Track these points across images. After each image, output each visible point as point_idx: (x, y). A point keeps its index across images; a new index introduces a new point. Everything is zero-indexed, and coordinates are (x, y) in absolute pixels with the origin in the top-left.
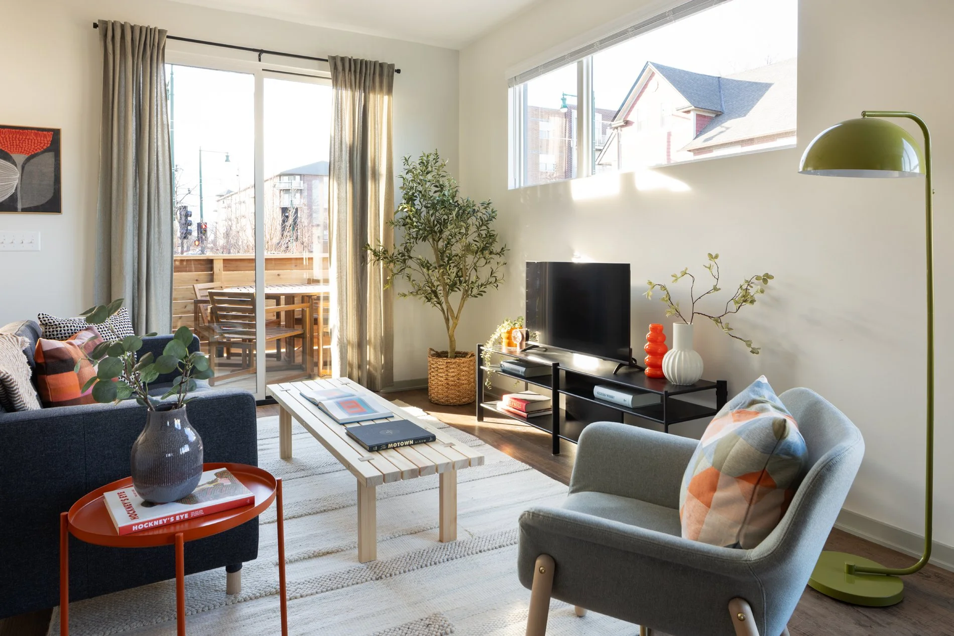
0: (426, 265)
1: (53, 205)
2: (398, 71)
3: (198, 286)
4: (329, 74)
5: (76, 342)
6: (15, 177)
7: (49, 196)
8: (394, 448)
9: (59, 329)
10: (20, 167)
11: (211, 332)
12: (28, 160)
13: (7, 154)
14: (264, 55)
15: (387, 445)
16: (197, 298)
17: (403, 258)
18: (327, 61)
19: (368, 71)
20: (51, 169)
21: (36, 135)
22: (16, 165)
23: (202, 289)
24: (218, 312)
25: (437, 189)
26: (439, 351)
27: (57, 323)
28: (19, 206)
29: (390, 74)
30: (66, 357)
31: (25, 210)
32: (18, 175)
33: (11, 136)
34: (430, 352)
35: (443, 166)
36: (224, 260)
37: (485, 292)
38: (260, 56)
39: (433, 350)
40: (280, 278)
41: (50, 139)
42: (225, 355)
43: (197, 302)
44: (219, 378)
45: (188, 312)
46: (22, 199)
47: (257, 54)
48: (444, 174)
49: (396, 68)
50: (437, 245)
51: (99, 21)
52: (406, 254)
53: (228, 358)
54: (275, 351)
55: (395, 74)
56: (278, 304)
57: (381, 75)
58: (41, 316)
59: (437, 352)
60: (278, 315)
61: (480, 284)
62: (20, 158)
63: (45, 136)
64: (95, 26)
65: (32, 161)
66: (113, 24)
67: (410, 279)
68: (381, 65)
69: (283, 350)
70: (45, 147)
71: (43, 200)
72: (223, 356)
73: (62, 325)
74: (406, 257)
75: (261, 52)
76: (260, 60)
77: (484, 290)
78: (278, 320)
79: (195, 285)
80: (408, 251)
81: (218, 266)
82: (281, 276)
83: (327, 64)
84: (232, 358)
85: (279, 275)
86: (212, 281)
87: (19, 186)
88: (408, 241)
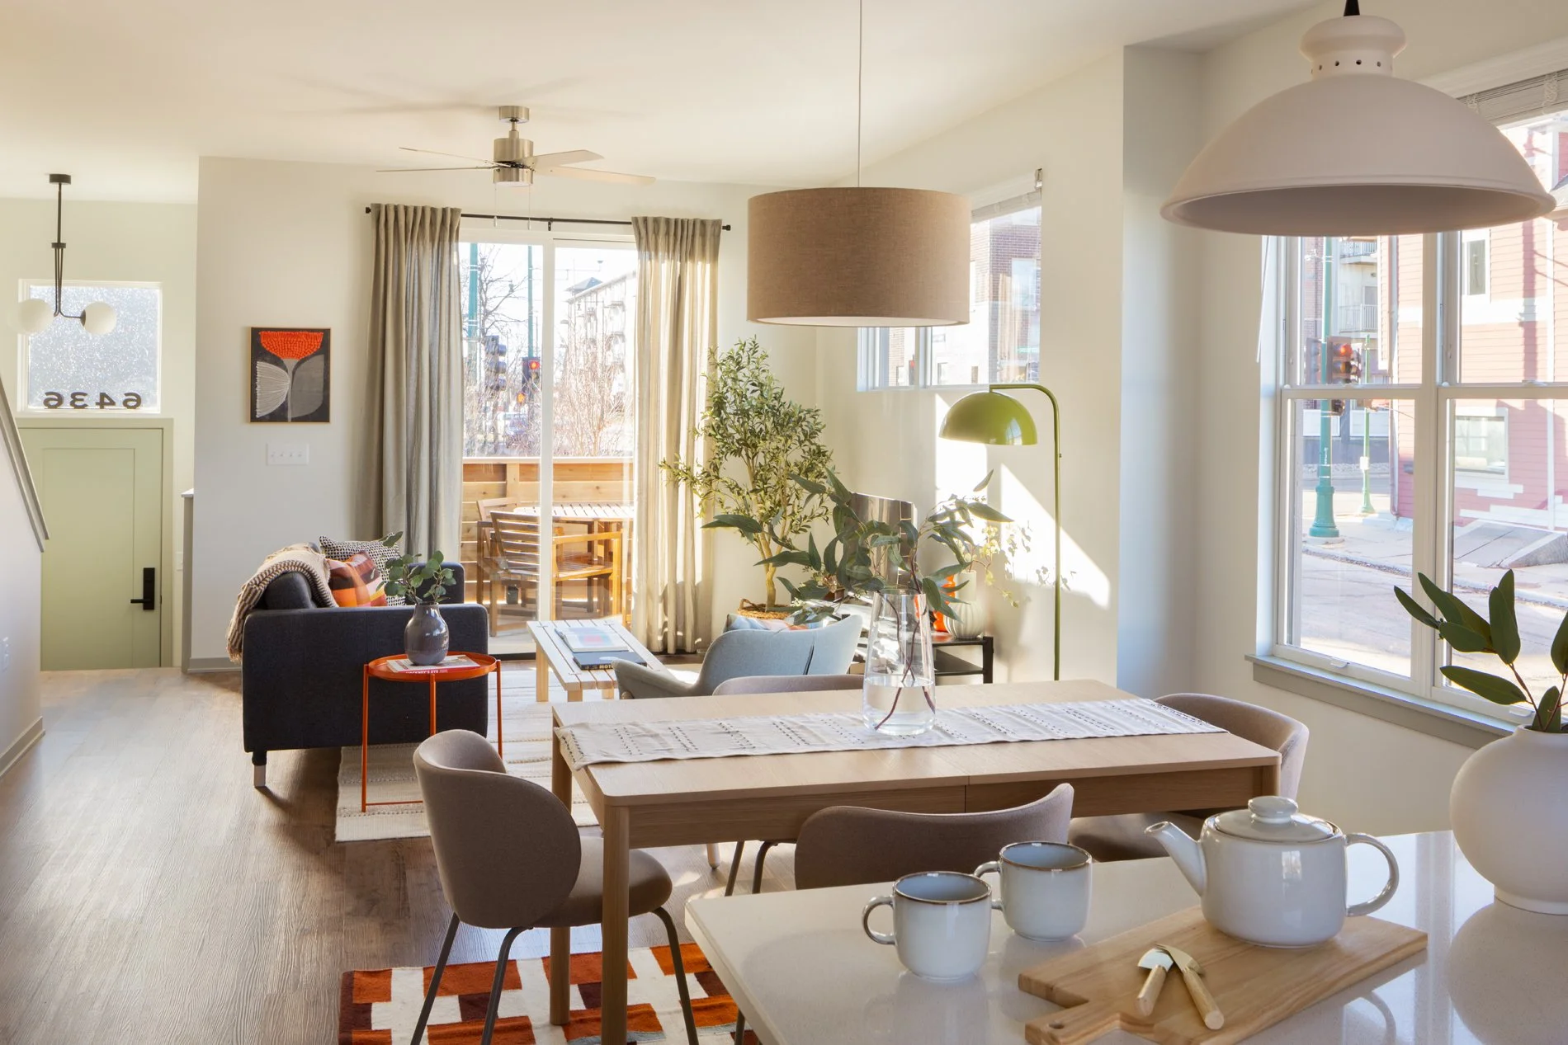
0: (735, 488)
1: (321, 415)
2: (728, 228)
3: (484, 503)
4: (632, 237)
5: (354, 564)
6: (285, 384)
7: (319, 403)
8: (605, 669)
9: (336, 551)
10: (290, 372)
11: (494, 566)
12: (299, 364)
13: (279, 359)
14: (554, 224)
15: (598, 666)
16: (481, 519)
17: (708, 478)
18: (630, 223)
19: (685, 233)
20: (321, 374)
21: (307, 336)
22: (287, 371)
23: (489, 505)
24: (503, 540)
25: (756, 388)
26: (757, 603)
27: (335, 546)
28: (290, 416)
29: (717, 231)
30: (348, 576)
31: (296, 420)
32: (289, 382)
33: (283, 339)
34: (742, 604)
35: (764, 357)
36: (521, 465)
37: (809, 527)
38: (550, 224)
39: (748, 602)
40: (600, 493)
41: (320, 340)
42: (520, 602)
43: (481, 525)
44: (502, 628)
45: (471, 538)
46: (292, 409)
47: (547, 223)
48: (766, 368)
49: (725, 224)
50: (753, 462)
51: (372, 205)
52: (712, 473)
53: (523, 605)
54: (585, 600)
55: (724, 232)
56: (590, 531)
57: (703, 235)
58: (322, 539)
59: (753, 605)
60: (590, 546)
61: (803, 517)
62: (291, 363)
63: (316, 338)
64: (368, 210)
65: (303, 365)
66: (386, 207)
67: (722, 505)
68: (703, 223)
69: (595, 600)
70: (315, 350)
71: (311, 409)
72: (516, 603)
73: (339, 548)
74: (713, 478)
75: (550, 220)
76: (550, 229)
77: (808, 524)
78: (590, 554)
79: (479, 502)
80: (716, 469)
81: (513, 473)
82: (602, 490)
83: (631, 227)
84: (528, 605)
85: (598, 488)
86: (504, 494)
87: (290, 393)
88: (717, 456)
